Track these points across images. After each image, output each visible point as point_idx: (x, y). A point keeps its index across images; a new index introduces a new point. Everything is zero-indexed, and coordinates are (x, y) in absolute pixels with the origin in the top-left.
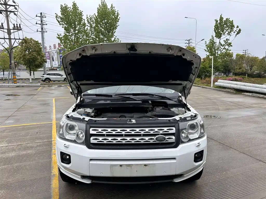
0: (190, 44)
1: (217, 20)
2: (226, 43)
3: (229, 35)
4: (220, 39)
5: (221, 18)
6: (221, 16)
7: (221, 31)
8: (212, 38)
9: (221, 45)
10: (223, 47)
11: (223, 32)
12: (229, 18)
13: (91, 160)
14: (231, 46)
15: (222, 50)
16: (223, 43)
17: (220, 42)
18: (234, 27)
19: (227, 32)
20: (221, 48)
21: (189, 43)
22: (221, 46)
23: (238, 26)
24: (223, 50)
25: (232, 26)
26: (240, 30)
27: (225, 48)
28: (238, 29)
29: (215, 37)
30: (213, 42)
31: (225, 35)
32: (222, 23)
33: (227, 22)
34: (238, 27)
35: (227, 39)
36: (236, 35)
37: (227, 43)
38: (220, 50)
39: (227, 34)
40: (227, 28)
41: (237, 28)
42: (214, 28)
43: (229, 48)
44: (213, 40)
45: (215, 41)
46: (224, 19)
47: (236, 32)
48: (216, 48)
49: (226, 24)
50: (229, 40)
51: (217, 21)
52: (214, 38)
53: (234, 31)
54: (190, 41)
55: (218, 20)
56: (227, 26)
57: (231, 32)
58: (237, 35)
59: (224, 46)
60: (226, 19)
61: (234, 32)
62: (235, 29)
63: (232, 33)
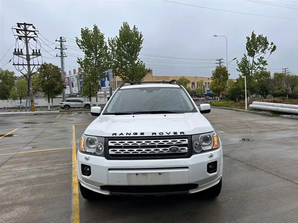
0: (222, 64)
1: (249, 37)
2: (260, 62)
3: (263, 52)
4: (254, 58)
5: (253, 35)
6: (253, 33)
7: (253, 49)
8: (244, 57)
9: (255, 63)
10: (258, 66)
11: (256, 50)
12: (262, 35)
13: (110, 169)
14: (267, 64)
16: (257, 61)
17: (253, 61)
18: (269, 44)
19: (261, 50)
20: (255, 67)
21: (220, 63)
22: (255, 65)
23: (272, 43)
24: (257, 69)
25: (266, 43)
26: (275, 47)
27: (259, 66)
28: (273, 46)
29: (248, 55)
30: (246, 60)
31: (259, 53)
32: (255, 40)
33: (260, 39)
34: (272, 44)
35: (261, 57)
36: (271, 52)
37: (261, 61)
38: (255, 69)
40: (261, 46)
41: (271, 45)
42: (246, 45)
43: (264, 67)
44: (246, 59)
45: (248, 60)
46: (257, 36)
47: (271, 50)
48: (250, 67)
49: (260, 41)
50: (264, 58)
51: (248, 39)
52: (246, 57)
53: (268, 48)
54: (221, 60)
55: (250, 37)
56: (261, 43)
57: (265, 49)
58: (272, 52)
59: (258, 65)
60: (259, 35)
61: (268, 49)
62: (269, 46)
63: (267, 50)
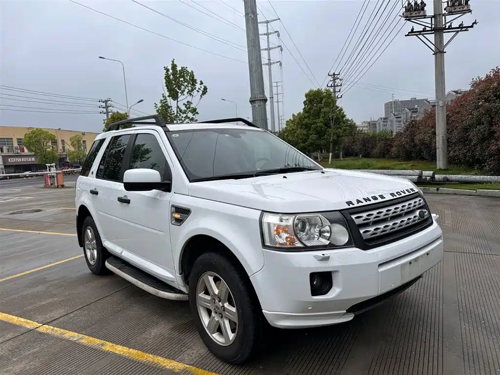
0: (110, 108)
1: (168, 68)
2: (187, 109)
3: (191, 94)
4: (178, 102)
5: (174, 67)
6: (173, 62)
7: (176, 87)
8: (163, 99)
9: (181, 111)
10: (184, 115)
11: (180, 90)
12: (186, 68)
13: (380, 265)
14: (197, 113)
15: (183, 119)
16: (183, 108)
17: (178, 107)
18: (197, 83)
19: (187, 90)
20: (182, 117)
21: (107, 107)
22: (181, 114)
23: (201, 81)
24: (185, 120)
25: (194, 82)
26: (205, 89)
27: (187, 116)
28: (203, 87)
29: (169, 96)
30: (167, 105)
31: (184, 94)
32: (176, 74)
33: (184, 74)
34: (202, 83)
35: (188, 102)
36: (201, 96)
37: (189, 108)
38: (181, 120)
39: (187, 93)
40: (186, 84)
41: (200, 84)
42: (165, 81)
43: (194, 117)
44: (166, 102)
45: (170, 105)
46: (179, 68)
47: (201, 92)
48: (173, 116)
49: (183, 77)
50: (192, 103)
51: (168, 70)
52: (166, 99)
53: (197, 89)
54: (109, 102)
55: (170, 67)
56: (186, 81)
57: (192, 90)
58: (203, 96)
59: (185, 113)
60: (182, 68)
61: (198, 91)
62: (198, 86)
63: (195, 91)
